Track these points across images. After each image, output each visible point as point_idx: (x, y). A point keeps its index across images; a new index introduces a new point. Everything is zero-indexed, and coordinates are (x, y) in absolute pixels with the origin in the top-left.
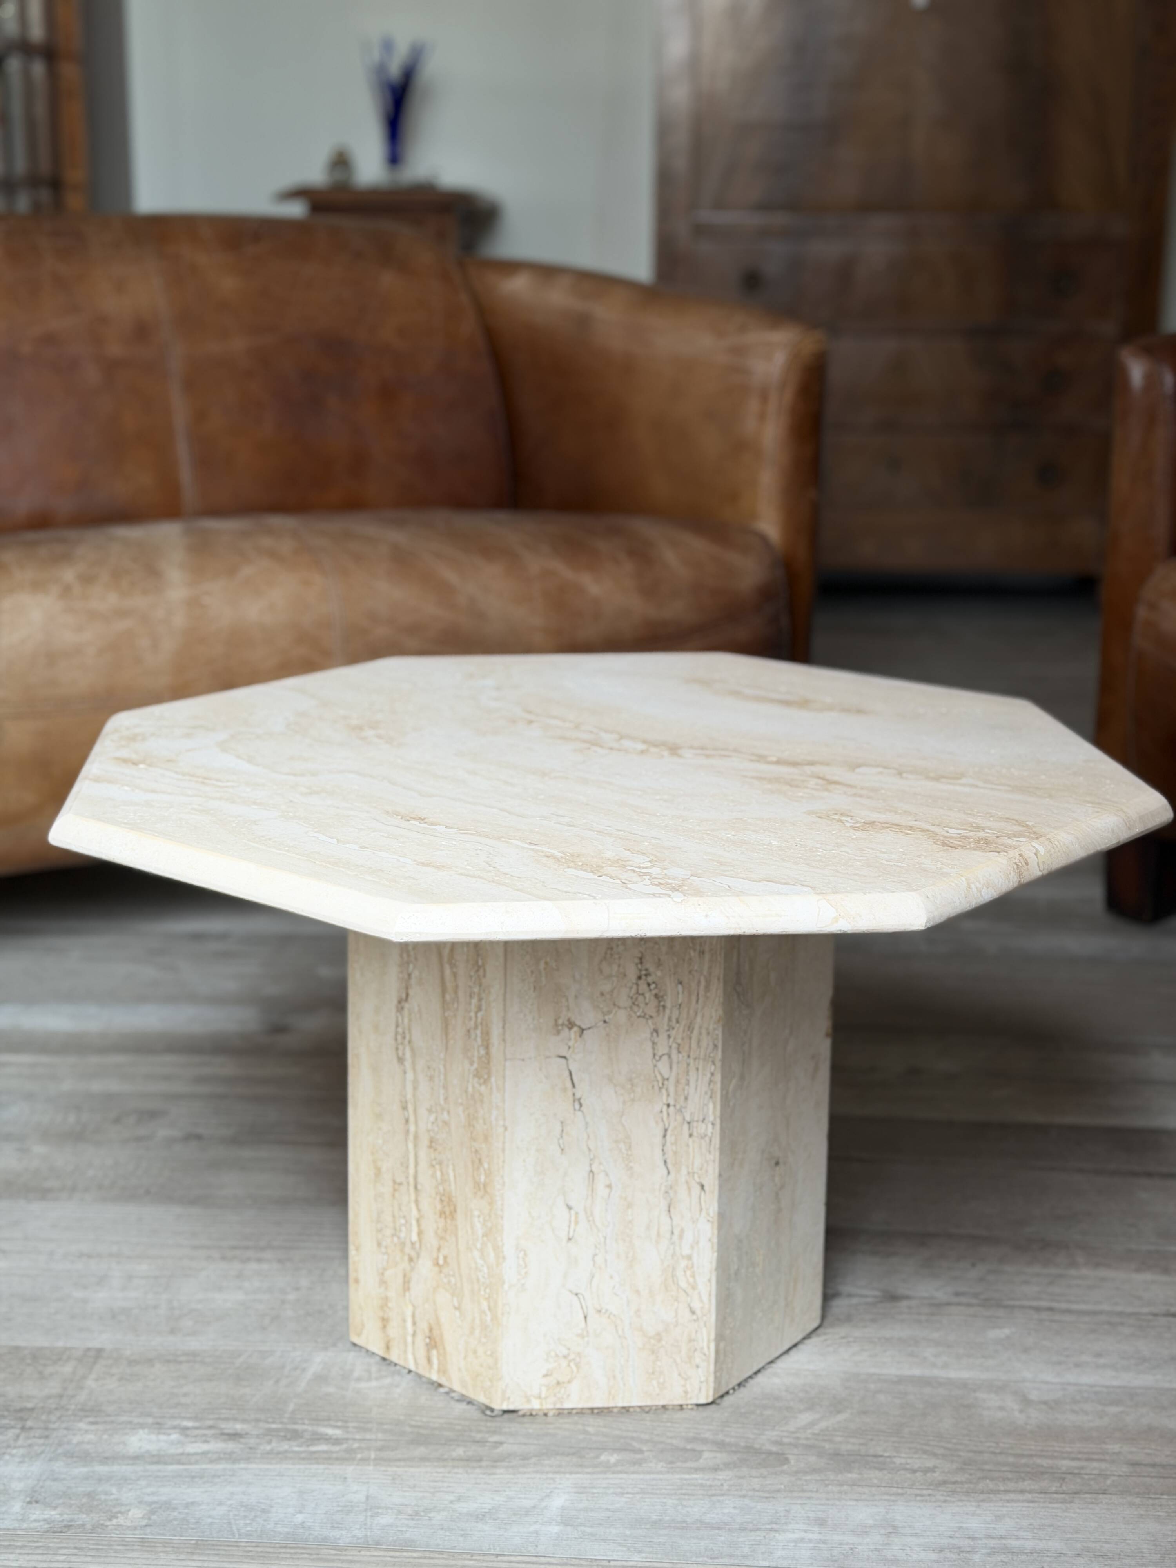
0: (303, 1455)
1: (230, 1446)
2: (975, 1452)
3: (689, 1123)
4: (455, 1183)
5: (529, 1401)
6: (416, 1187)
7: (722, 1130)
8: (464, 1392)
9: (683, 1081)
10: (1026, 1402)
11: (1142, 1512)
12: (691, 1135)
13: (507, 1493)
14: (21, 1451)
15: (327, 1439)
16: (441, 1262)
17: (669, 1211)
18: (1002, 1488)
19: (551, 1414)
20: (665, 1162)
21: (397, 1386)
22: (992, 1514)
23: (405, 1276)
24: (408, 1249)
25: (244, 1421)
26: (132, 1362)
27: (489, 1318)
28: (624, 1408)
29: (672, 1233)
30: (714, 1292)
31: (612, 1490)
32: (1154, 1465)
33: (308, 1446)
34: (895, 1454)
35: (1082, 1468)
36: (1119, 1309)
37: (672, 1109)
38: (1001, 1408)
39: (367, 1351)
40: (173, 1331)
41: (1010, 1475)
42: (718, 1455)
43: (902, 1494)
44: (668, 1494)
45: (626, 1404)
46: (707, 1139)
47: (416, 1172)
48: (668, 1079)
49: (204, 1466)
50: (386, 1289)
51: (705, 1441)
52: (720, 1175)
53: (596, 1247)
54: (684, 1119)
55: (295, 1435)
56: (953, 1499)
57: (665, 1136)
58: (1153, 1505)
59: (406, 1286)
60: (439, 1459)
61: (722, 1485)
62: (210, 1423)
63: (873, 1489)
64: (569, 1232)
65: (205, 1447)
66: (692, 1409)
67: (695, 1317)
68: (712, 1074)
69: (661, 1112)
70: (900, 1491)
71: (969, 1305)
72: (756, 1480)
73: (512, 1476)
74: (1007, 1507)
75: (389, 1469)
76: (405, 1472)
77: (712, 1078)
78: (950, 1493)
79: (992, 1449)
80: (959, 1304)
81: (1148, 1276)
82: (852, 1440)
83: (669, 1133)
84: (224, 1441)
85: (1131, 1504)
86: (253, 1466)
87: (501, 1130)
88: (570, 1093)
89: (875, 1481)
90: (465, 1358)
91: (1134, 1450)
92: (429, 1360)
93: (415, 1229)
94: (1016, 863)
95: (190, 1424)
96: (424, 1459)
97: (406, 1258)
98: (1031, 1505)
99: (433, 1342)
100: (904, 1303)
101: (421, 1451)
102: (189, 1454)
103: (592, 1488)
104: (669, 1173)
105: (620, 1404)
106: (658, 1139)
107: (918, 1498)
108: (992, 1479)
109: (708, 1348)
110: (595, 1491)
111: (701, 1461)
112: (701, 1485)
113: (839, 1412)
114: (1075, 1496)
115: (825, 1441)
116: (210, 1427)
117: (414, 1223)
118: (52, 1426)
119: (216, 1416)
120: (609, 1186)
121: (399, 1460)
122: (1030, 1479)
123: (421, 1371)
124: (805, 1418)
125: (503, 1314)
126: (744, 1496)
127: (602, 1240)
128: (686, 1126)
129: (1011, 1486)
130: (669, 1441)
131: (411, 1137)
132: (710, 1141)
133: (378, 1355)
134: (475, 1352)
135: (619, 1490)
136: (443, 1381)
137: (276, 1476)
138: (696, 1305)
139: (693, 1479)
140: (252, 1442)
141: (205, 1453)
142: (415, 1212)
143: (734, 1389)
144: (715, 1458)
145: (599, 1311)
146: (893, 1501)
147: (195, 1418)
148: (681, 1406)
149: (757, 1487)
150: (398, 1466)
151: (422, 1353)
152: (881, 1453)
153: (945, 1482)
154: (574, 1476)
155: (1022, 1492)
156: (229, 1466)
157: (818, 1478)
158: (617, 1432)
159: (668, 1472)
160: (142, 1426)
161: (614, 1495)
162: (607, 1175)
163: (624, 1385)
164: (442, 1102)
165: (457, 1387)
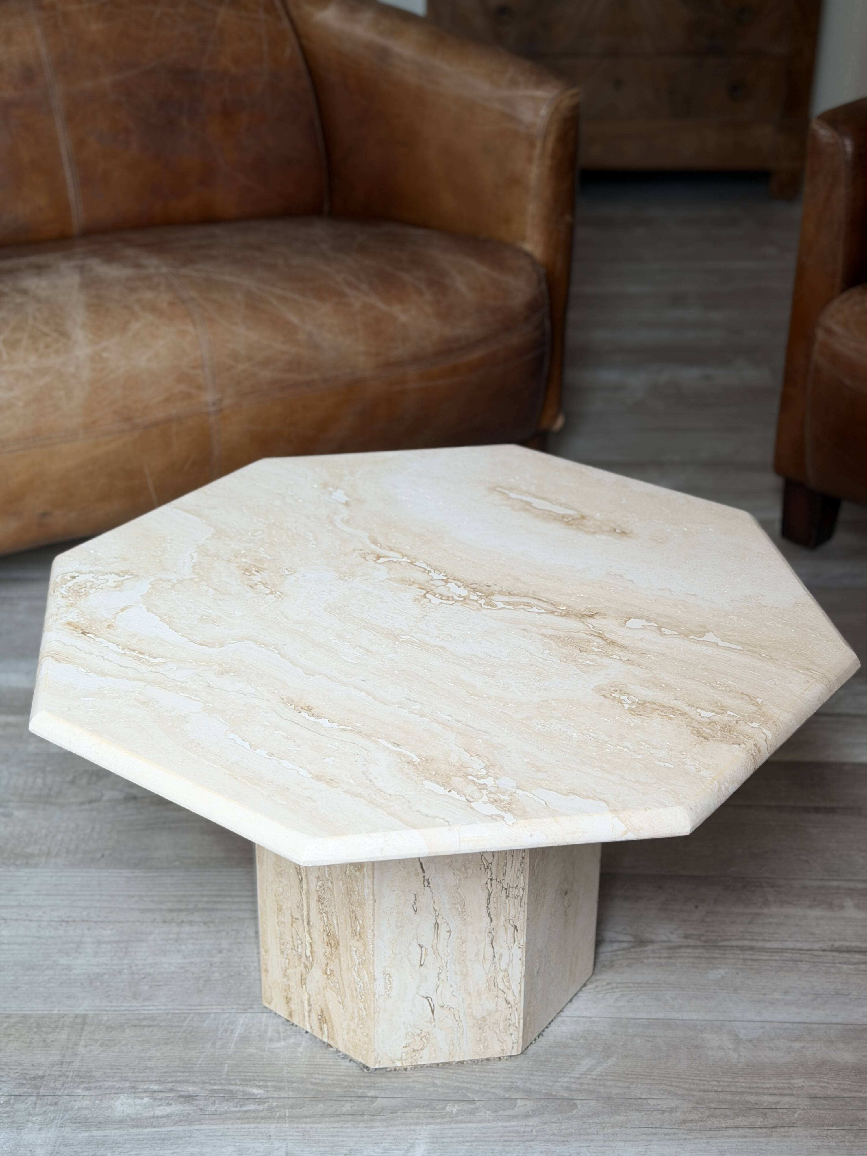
0: (238, 1115)
1: (187, 1108)
2: (704, 1091)
3: (506, 889)
4: (338, 927)
5: (393, 1062)
6: (309, 923)
7: (530, 891)
8: (347, 1053)
9: (502, 864)
10: (737, 1040)
11: (819, 1143)
12: (507, 897)
13: (383, 1145)
14: (39, 1118)
15: (254, 1099)
16: (329, 973)
17: (492, 944)
18: (724, 1125)
19: (409, 1068)
20: (489, 914)
21: (299, 1045)
22: (717, 1149)
23: (301, 976)
24: (303, 959)
25: (194, 1083)
26: (109, 1028)
27: (364, 1013)
28: (459, 1062)
29: (494, 956)
30: (523, 990)
31: (456, 1139)
32: (825, 1098)
33: (241, 1106)
34: (649, 1096)
35: (777, 1103)
36: (799, 945)
37: (494, 882)
38: (720, 1048)
39: (276, 1014)
40: (135, 996)
41: (729, 1113)
42: (528, 1102)
43: (655, 1134)
44: (495, 1142)
45: (461, 1059)
46: (519, 898)
47: (308, 914)
48: (491, 863)
49: (170, 1129)
50: (288, 980)
51: (517, 1089)
52: (528, 919)
53: (440, 968)
54: (503, 887)
55: (230, 1096)
56: (690, 1137)
57: (489, 899)
58: (827, 1136)
59: (303, 981)
60: (334, 1115)
61: (532, 1131)
62: (170, 1085)
63: (635, 1130)
64: (421, 961)
65: (169, 1110)
66: (507, 1059)
67: (509, 1006)
68: (523, 858)
69: (486, 884)
70: (654, 1131)
71: (695, 947)
72: (555, 1124)
73: (385, 1129)
74: (727, 1142)
75: (300, 1126)
76: (311, 1128)
77: (523, 861)
78: (688, 1131)
79: (715, 1088)
80: (688, 947)
81: (817, 912)
82: (620, 1084)
83: (492, 896)
84: (181, 1103)
85: (812, 1136)
86: (203, 1127)
87: (371, 902)
88: (421, 876)
89: (637, 1123)
90: (347, 1033)
91: (813, 1083)
92: (321, 1029)
93: (309, 949)
94: (752, 755)
95: (155, 1087)
96: (323, 1115)
97: (302, 965)
98: (744, 1140)
99: (323, 1019)
100: (650, 947)
101: (321, 1107)
102: (158, 1117)
103: (442, 1138)
104: (491, 921)
105: (457, 1060)
106: (484, 901)
107: (667, 1137)
108: (717, 1117)
109: (519, 1023)
110: (444, 1140)
111: (516, 1109)
112: (518, 1132)
113: (609, 1057)
114: (774, 1130)
115: (600, 1085)
116: (171, 1090)
117: (308, 945)
118: (58, 1093)
119: (173, 1079)
120: (450, 931)
121: (306, 1117)
122: (743, 1115)
123: (315, 1034)
124: (586, 1064)
125: (374, 1013)
126: (547, 1141)
127: (445, 964)
128: (504, 891)
129: (730, 1122)
130: (493, 1090)
131: (304, 892)
132: (521, 899)
133: (283, 1017)
134: (355, 1031)
135: (461, 1139)
136: (331, 1043)
137: (222, 1136)
138: (510, 998)
139: (510, 1127)
140: (201, 1103)
141: (168, 1116)
142: (308, 938)
143: (535, 1040)
144: (525, 1105)
145: (443, 1007)
146: (650, 1141)
147: (159, 1082)
148: (500, 1058)
149: (556, 1132)
150: (306, 1123)
151: (316, 1024)
152: (639, 1096)
153: (684, 1121)
154: (429, 1127)
155: (737, 1127)
156: (186, 1128)
157: (598, 1121)
158: (456, 1084)
159: (494, 1120)
160: (122, 1090)
161: (458, 1144)
162: (448, 925)
163: (460, 1049)
164: (327, 875)
165: (341, 1048)
